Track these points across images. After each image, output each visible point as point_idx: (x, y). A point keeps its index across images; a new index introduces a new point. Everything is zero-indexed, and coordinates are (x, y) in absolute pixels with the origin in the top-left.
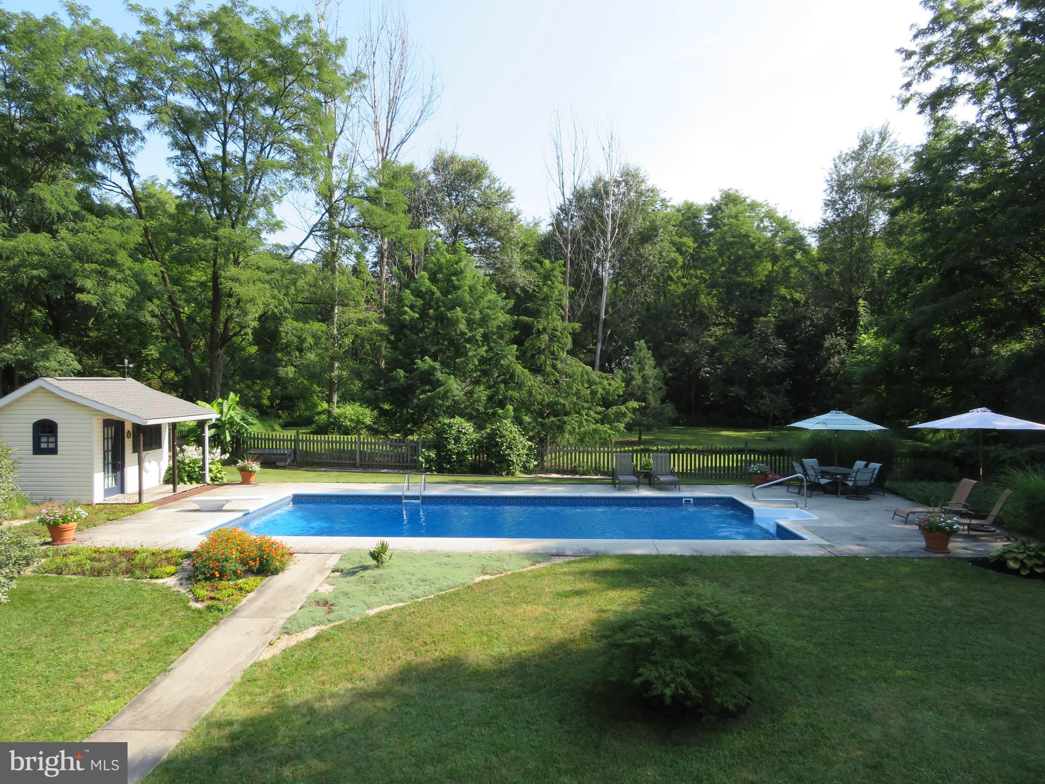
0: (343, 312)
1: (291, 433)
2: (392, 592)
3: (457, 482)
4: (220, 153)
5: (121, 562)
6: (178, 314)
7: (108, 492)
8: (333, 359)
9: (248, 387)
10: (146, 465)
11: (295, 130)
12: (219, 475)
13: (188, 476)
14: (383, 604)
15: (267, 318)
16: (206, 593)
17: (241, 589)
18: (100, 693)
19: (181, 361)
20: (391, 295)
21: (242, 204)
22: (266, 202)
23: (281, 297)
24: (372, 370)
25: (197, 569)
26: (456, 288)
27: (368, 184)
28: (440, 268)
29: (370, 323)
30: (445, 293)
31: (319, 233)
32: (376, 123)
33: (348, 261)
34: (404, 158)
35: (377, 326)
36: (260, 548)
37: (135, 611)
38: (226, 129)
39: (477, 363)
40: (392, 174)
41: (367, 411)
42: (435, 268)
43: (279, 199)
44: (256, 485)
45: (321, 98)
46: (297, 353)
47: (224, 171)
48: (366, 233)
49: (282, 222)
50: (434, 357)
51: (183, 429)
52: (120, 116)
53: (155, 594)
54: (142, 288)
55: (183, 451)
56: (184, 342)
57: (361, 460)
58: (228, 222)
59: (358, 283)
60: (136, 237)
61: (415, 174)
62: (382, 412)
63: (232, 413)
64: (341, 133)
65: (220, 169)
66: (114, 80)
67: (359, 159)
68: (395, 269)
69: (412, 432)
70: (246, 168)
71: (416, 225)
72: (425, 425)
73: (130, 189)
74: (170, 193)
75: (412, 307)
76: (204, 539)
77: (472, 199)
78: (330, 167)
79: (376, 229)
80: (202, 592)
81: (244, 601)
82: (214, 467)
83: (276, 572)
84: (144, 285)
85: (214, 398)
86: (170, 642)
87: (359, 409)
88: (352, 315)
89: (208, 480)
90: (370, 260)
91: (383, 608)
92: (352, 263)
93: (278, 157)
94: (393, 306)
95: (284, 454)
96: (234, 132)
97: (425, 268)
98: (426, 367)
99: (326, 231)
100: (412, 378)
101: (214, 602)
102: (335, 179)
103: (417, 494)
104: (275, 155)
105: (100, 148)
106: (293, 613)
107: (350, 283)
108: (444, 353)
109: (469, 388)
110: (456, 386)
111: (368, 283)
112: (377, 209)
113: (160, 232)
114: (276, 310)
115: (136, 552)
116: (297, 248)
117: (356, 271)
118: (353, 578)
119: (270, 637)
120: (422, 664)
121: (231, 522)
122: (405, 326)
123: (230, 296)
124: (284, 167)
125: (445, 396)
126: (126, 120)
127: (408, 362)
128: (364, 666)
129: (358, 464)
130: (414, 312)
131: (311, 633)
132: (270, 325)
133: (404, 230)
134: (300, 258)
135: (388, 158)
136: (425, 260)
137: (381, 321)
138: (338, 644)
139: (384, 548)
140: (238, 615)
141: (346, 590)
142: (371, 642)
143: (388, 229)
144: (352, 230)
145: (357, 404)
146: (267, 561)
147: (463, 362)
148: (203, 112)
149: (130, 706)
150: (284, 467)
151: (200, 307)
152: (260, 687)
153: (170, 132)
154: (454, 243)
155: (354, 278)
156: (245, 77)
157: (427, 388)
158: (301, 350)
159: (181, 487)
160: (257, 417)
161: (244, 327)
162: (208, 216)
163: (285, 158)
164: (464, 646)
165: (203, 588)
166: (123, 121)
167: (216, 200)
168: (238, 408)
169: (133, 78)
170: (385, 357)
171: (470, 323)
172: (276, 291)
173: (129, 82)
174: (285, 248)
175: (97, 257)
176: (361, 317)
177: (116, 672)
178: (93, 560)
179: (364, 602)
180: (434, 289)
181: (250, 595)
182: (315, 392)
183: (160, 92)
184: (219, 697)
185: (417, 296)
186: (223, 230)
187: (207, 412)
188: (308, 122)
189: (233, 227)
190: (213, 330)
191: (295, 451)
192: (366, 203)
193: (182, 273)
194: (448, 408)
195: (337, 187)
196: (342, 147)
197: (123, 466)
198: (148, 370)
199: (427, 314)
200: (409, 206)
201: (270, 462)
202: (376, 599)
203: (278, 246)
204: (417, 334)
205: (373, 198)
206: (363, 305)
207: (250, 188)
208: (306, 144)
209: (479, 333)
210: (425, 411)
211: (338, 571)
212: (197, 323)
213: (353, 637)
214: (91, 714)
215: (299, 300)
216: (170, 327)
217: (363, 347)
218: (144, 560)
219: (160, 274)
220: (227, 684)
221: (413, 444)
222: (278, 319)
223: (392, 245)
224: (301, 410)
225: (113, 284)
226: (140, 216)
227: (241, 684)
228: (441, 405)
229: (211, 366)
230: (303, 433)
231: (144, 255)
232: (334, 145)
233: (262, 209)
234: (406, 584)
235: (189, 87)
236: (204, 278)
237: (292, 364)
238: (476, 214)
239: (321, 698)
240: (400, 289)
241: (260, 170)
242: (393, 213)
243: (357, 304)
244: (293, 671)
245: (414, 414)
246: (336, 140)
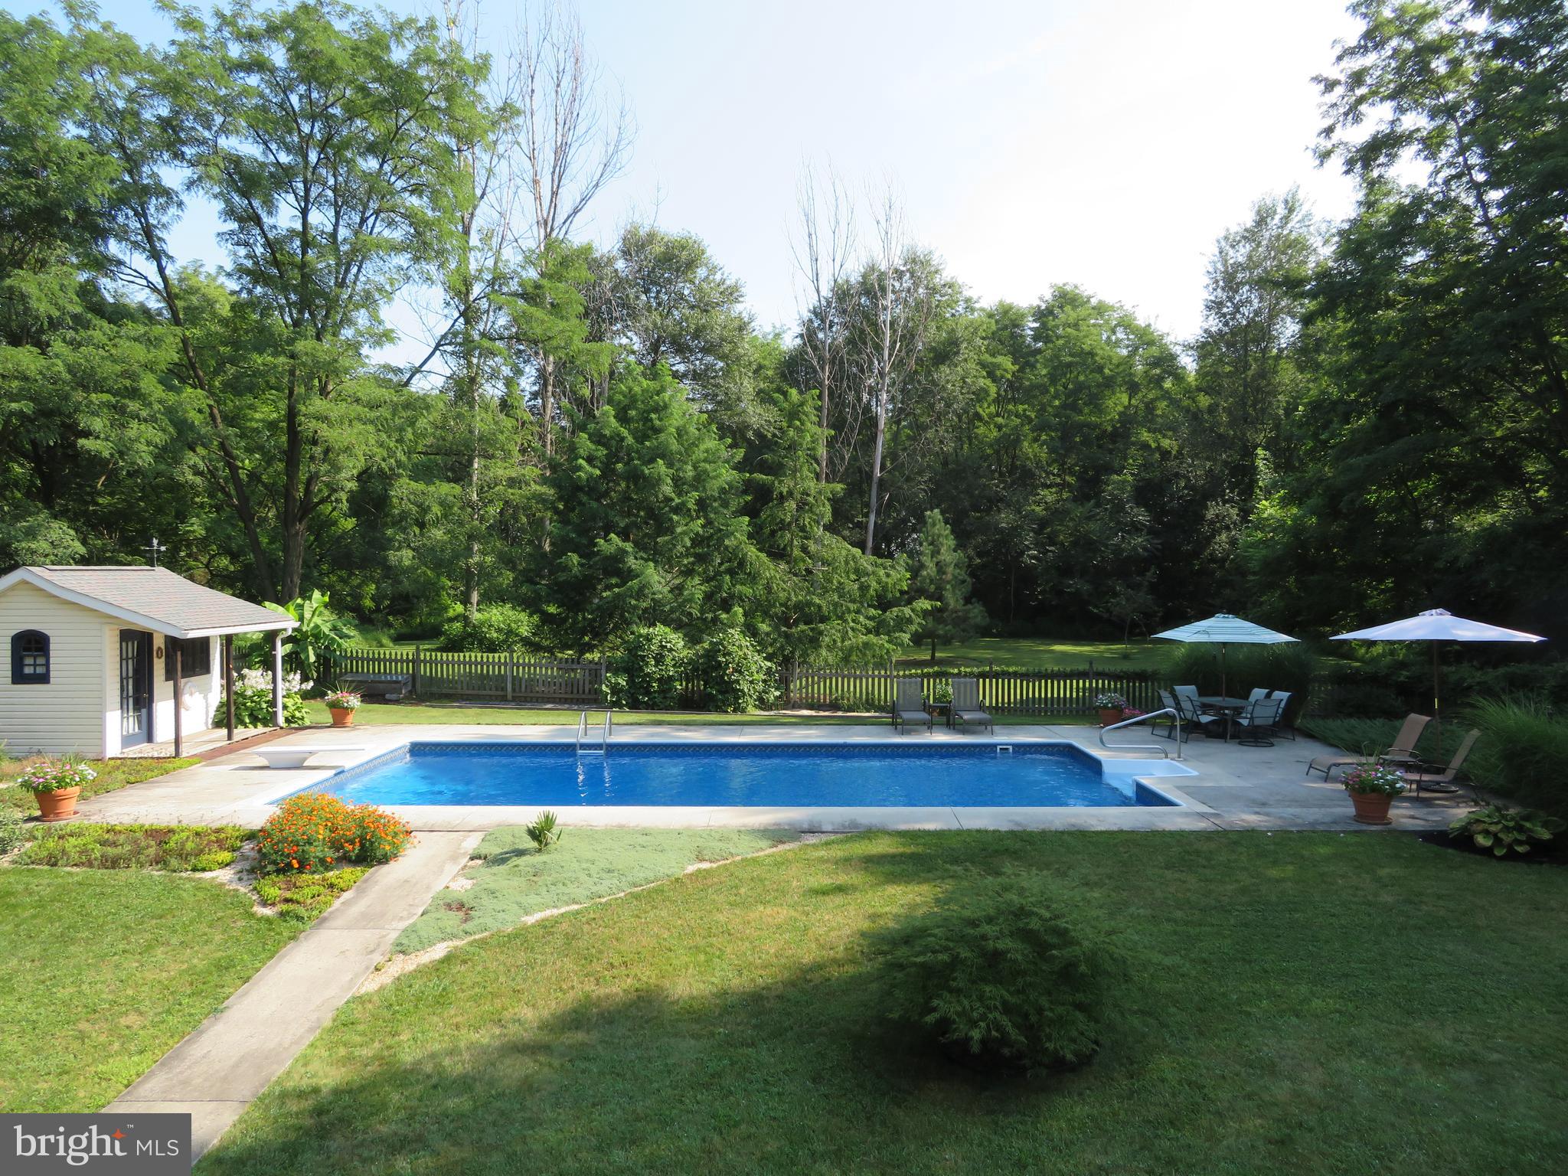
0: (486, 467)
1: (407, 650)
2: (561, 888)
3: (660, 723)
4: (298, 226)
5: (148, 847)
6: (234, 469)
7: (128, 740)
8: (471, 537)
9: (342, 580)
10: (186, 699)
11: (412, 192)
12: (298, 714)
13: (251, 715)
14: (548, 907)
15: (371, 476)
16: (278, 892)
17: (332, 886)
18: (116, 1046)
19: (239, 540)
20: (556, 443)
21: (332, 304)
22: (368, 301)
23: (392, 445)
24: (530, 555)
25: (264, 856)
26: (657, 431)
27: (524, 274)
28: (633, 400)
29: (527, 484)
30: (641, 437)
31: (449, 348)
32: (535, 182)
33: (493, 391)
34: (578, 236)
35: (538, 488)
36: (361, 824)
37: (169, 921)
38: (307, 190)
39: (689, 544)
40: (559, 259)
41: (523, 617)
42: (626, 402)
43: (389, 296)
44: (354, 728)
45: (453, 143)
46: (417, 530)
47: (304, 253)
48: (521, 347)
49: (392, 331)
50: (625, 535)
51: (243, 644)
52: (145, 169)
53: (201, 895)
54: (180, 432)
55: (242, 677)
56: (245, 513)
57: (514, 690)
58: (311, 331)
59: (508, 423)
60: (169, 354)
61: (595, 260)
62: (547, 618)
63: (317, 620)
64: (482, 197)
65: (299, 251)
66: (136, 115)
67: (509, 236)
68: (565, 402)
69: (590, 648)
70: (337, 250)
71: (596, 337)
72: (611, 637)
73: (160, 280)
74: (222, 286)
75: (590, 460)
76: (275, 811)
77: (682, 297)
78: (466, 249)
79: (536, 343)
80: (273, 892)
81: (337, 904)
82: (290, 702)
83: (384, 860)
84: (182, 426)
85: (291, 598)
86: (223, 967)
87: (511, 613)
88: (500, 472)
89: (281, 721)
90: (528, 388)
91: (548, 913)
92: (500, 393)
93: (386, 233)
94: (562, 459)
95: (397, 682)
96: (320, 195)
97: (610, 402)
98: (612, 549)
99: (460, 344)
100: (590, 567)
101: (291, 907)
102: (473, 267)
103: (601, 741)
104: (381, 230)
105: (114, 218)
106: (411, 921)
107: (496, 423)
108: (639, 528)
109: (677, 581)
110: (656, 578)
111: (523, 424)
112: (538, 313)
113: (206, 346)
114: (383, 465)
115: (171, 831)
116: (416, 371)
117: (505, 405)
118: (503, 868)
119: (377, 958)
120: (607, 997)
121: (316, 784)
122: (580, 489)
123: (315, 442)
124: (396, 248)
125: (640, 594)
126: (154, 175)
127: (585, 541)
128: (519, 1000)
129: (509, 697)
130: (594, 467)
131: (439, 951)
132: (377, 486)
133: (578, 344)
134: (420, 385)
135: (554, 235)
136: (610, 389)
137: (544, 480)
138: (479, 968)
139: (549, 822)
140: (327, 924)
141: (492, 886)
142: (531, 965)
143: (554, 343)
144: (500, 344)
145: (508, 606)
146: (372, 843)
147: (667, 542)
148: (273, 164)
149: (163, 1064)
150: (397, 702)
151: (269, 461)
152: (363, 1034)
153: (221, 193)
154: (654, 363)
155: (502, 416)
156: (336, 111)
157: (614, 581)
158: (422, 525)
159: (240, 733)
160: (356, 626)
161: (335, 491)
162: (280, 322)
163: (397, 235)
164: (671, 969)
165: (274, 884)
166: (149, 177)
167: (293, 297)
168: (326, 612)
169: (165, 112)
170: (549, 534)
171: (678, 482)
172: (384, 436)
173: (159, 117)
174: (398, 371)
175: (110, 382)
176: (514, 475)
177: (141, 1014)
178: (104, 843)
179: (519, 904)
180: (624, 432)
181: (346, 895)
182: (443, 588)
183: (206, 134)
184: (298, 1050)
185: (598, 443)
186: (303, 343)
187: (280, 618)
188: (432, 179)
189: (318, 338)
190: (288, 494)
191: (414, 676)
192: (521, 302)
193: (240, 409)
194: (645, 610)
195: (477, 279)
196: (484, 217)
197: (150, 700)
198: (189, 555)
199: (614, 470)
200: (586, 308)
201: (376, 694)
202: (537, 900)
203: (388, 368)
204: (598, 500)
205: (531, 295)
206: (517, 456)
207: (344, 279)
208: (430, 213)
209: (691, 499)
210: (611, 616)
211: (479, 858)
212: (265, 485)
213: (502, 958)
214: (102, 1078)
215: (420, 448)
216: (223, 490)
217: (517, 520)
218: (183, 844)
219: (207, 410)
220: (311, 1030)
221: (592, 666)
222: (388, 477)
223: (561, 366)
224: (422, 615)
225: (134, 424)
226: (176, 321)
227: (331, 1030)
228: (635, 607)
229: (286, 549)
230: (426, 650)
231: (183, 381)
232: (472, 215)
233: (363, 311)
234: (583, 877)
235: (250, 126)
236: (275, 415)
237: (409, 546)
238: (687, 319)
239: (452, 1052)
240: (573, 433)
241: (359, 253)
242: (562, 318)
243: (508, 454)
244: (412, 1009)
245: (594, 620)
246: (475, 207)
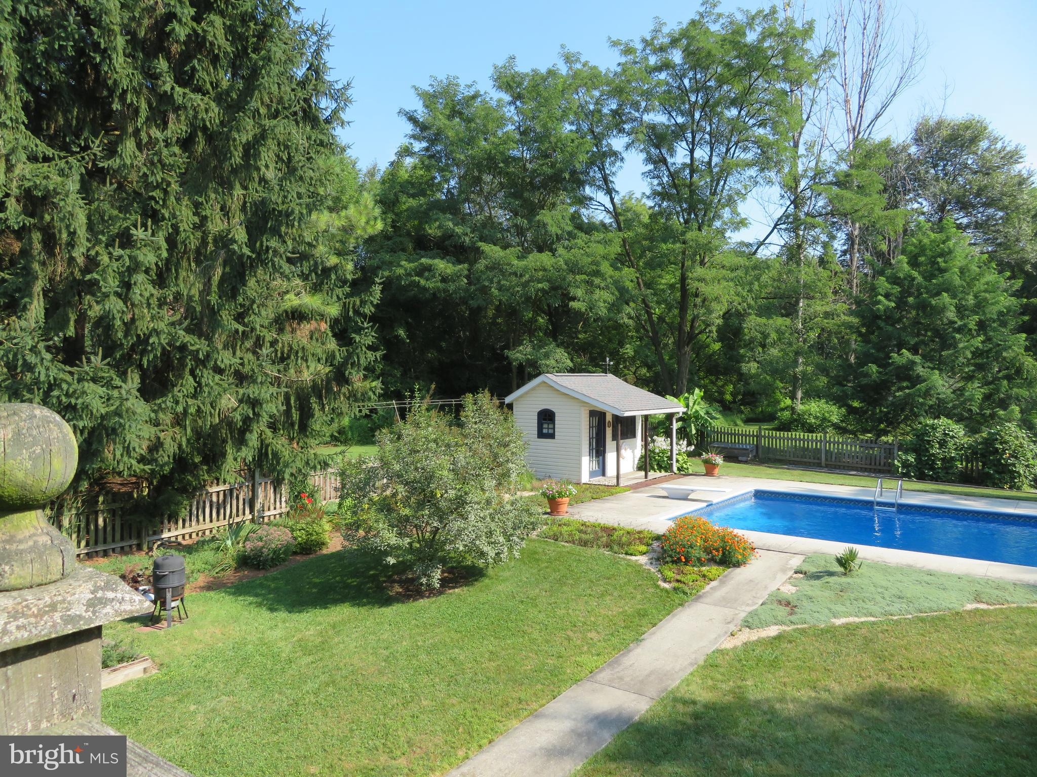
0: (809, 306)
1: (753, 429)
2: (861, 604)
3: (943, 492)
4: (688, 161)
5: (602, 537)
6: (650, 314)
7: (592, 474)
8: (797, 353)
9: (712, 382)
10: (623, 452)
11: (759, 126)
12: (685, 466)
13: (658, 464)
14: (851, 615)
15: (731, 315)
16: (673, 575)
17: (704, 576)
18: (585, 648)
19: (652, 358)
20: (863, 284)
21: (708, 206)
22: (730, 202)
23: (745, 294)
24: (840, 366)
25: (665, 551)
26: (942, 271)
27: (837, 168)
28: (922, 249)
29: (838, 316)
30: (929, 277)
31: (783, 226)
32: (846, 101)
33: (813, 252)
34: (878, 135)
35: (846, 318)
36: (723, 539)
37: (613, 582)
38: (694, 137)
39: (970, 356)
40: (864, 153)
41: (834, 408)
42: (917, 251)
43: (743, 197)
44: (719, 477)
45: (787, 87)
46: (760, 349)
47: (691, 177)
48: (835, 220)
49: (746, 219)
50: (914, 350)
51: (653, 420)
52: (604, 142)
53: (630, 570)
54: (621, 294)
55: (653, 441)
56: (655, 341)
57: (826, 460)
58: (695, 225)
59: (825, 274)
60: (616, 249)
61: (892, 150)
62: (851, 410)
63: (697, 407)
64: (807, 120)
65: (688, 176)
66: (599, 111)
67: (827, 143)
68: (867, 256)
69: (885, 433)
70: (712, 171)
71: (893, 205)
72: (902, 426)
73: (611, 206)
74: (644, 204)
75: (887, 296)
76: (671, 524)
77: (966, 166)
78: (795, 157)
79: (845, 215)
80: (670, 574)
81: (708, 588)
82: (680, 458)
83: (737, 565)
84: (622, 290)
85: (681, 393)
86: (642, 614)
87: (825, 406)
88: (819, 308)
89: (675, 469)
90: (839, 248)
91: (851, 619)
92: (819, 254)
93: (742, 156)
94: (865, 297)
95: (746, 449)
96: (701, 139)
97: (903, 252)
98: (904, 361)
99: (791, 223)
100: (886, 374)
101: (681, 585)
102: (800, 168)
103: (892, 501)
104: (740, 155)
105: (588, 173)
106: (754, 608)
107: (816, 274)
108: (926, 345)
109: (959, 385)
110: (941, 382)
111: (836, 273)
112: (847, 194)
113: (636, 241)
114: (739, 307)
115: (614, 529)
116: (762, 243)
117: (822, 262)
118: (817, 582)
119: (732, 628)
120: (897, 689)
121: (695, 511)
122: (878, 317)
123: (697, 295)
124: (749, 165)
125: (927, 394)
126: (609, 145)
127: (882, 355)
128: (829, 677)
129: (823, 463)
130: (890, 300)
131: (773, 631)
132: (734, 321)
133: (878, 212)
134: (764, 253)
135: (860, 137)
136: (903, 243)
137: (851, 313)
138: (801, 648)
139: (852, 555)
140: (701, 600)
141: (810, 593)
142: (838, 654)
143: (860, 214)
144: (819, 220)
145: (823, 401)
146: (730, 553)
147: (951, 355)
148: (673, 125)
149: (609, 665)
150: (746, 462)
151: (670, 308)
152: (723, 675)
153: (644, 148)
154: (941, 220)
155: (821, 269)
156: (712, 83)
157: (905, 384)
158: (763, 346)
159: (652, 475)
160: (720, 412)
161: (709, 325)
162: (677, 222)
163: (749, 156)
164: (951, 680)
165: (670, 570)
166: (606, 146)
167: (685, 206)
168: (702, 403)
169: (614, 107)
170: (855, 351)
171: (961, 310)
172: (740, 288)
173: (612, 110)
174: (749, 245)
175: (585, 268)
176: (828, 310)
177: (598, 633)
178: (580, 531)
179: (830, 609)
180: (915, 274)
181: (713, 584)
182: (777, 388)
183: (637, 114)
184: (685, 675)
185: (894, 283)
186: (690, 233)
187: (674, 406)
188: (772, 114)
189: (700, 229)
190: (680, 328)
191: (757, 446)
192: (835, 188)
193: (654, 278)
194: (931, 407)
195: (803, 176)
196: (809, 133)
197: (604, 452)
198: (625, 367)
199: (906, 303)
200: (885, 185)
201: (732, 457)
202: (843, 609)
203: (742, 244)
204: (893, 325)
205: (842, 182)
206: (831, 297)
207: (715, 190)
208: (771, 137)
209: (972, 322)
210: (903, 410)
211: (801, 573)
212: (667, 323)
213: (817, 644)
214: (578, 665)
215: (763, 295)
216: (643, 327)
217: (830, 341)
218: (621, 538)
219: (635, 280)
220: (691, 664)
221: (888, 446)
222: (742, 315)
223: (865, 230)
224: (763, 406)
225: (597, 291)
226: (620, 229)
227: (704, 667)
228: (922, 404)
229: (679, 363)
230: (766, 429)
231: (623, 264)
232: (800, 133)
233: (727, 209)
234: (878, 598)
235: (661, 104)
236: (673, 280)
237: (755, 360)
238: (970, 183)
239: (782, 700)
240: (874, 277)
241: (725, 171)
242: (866, 195)
243: (824, 296)
244: (754, 665)
245: (888, 413)
246: (802, 128)
